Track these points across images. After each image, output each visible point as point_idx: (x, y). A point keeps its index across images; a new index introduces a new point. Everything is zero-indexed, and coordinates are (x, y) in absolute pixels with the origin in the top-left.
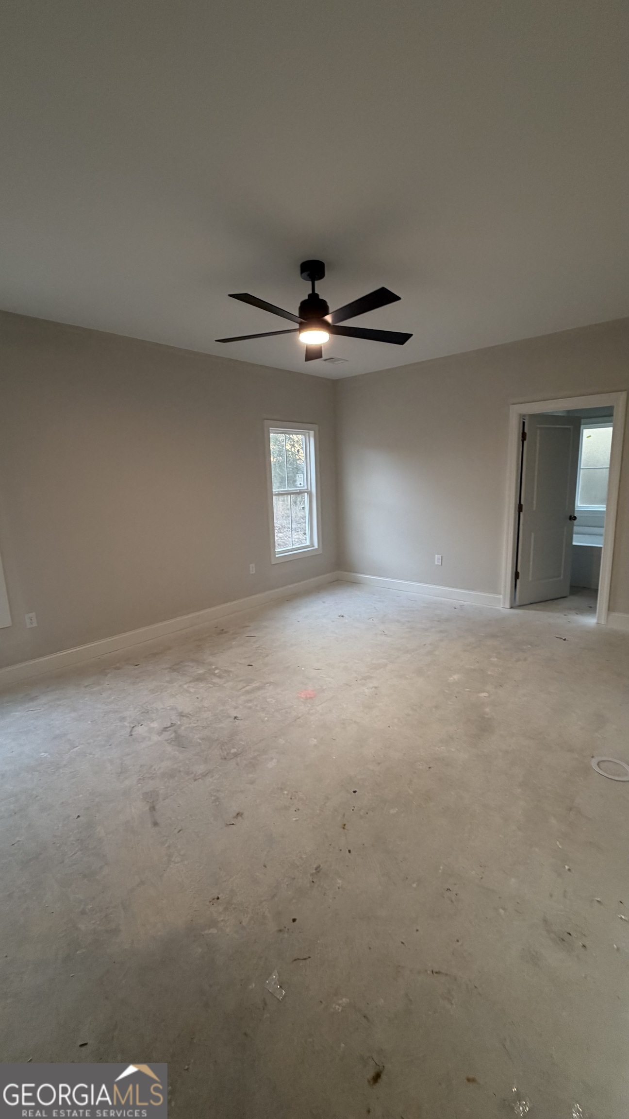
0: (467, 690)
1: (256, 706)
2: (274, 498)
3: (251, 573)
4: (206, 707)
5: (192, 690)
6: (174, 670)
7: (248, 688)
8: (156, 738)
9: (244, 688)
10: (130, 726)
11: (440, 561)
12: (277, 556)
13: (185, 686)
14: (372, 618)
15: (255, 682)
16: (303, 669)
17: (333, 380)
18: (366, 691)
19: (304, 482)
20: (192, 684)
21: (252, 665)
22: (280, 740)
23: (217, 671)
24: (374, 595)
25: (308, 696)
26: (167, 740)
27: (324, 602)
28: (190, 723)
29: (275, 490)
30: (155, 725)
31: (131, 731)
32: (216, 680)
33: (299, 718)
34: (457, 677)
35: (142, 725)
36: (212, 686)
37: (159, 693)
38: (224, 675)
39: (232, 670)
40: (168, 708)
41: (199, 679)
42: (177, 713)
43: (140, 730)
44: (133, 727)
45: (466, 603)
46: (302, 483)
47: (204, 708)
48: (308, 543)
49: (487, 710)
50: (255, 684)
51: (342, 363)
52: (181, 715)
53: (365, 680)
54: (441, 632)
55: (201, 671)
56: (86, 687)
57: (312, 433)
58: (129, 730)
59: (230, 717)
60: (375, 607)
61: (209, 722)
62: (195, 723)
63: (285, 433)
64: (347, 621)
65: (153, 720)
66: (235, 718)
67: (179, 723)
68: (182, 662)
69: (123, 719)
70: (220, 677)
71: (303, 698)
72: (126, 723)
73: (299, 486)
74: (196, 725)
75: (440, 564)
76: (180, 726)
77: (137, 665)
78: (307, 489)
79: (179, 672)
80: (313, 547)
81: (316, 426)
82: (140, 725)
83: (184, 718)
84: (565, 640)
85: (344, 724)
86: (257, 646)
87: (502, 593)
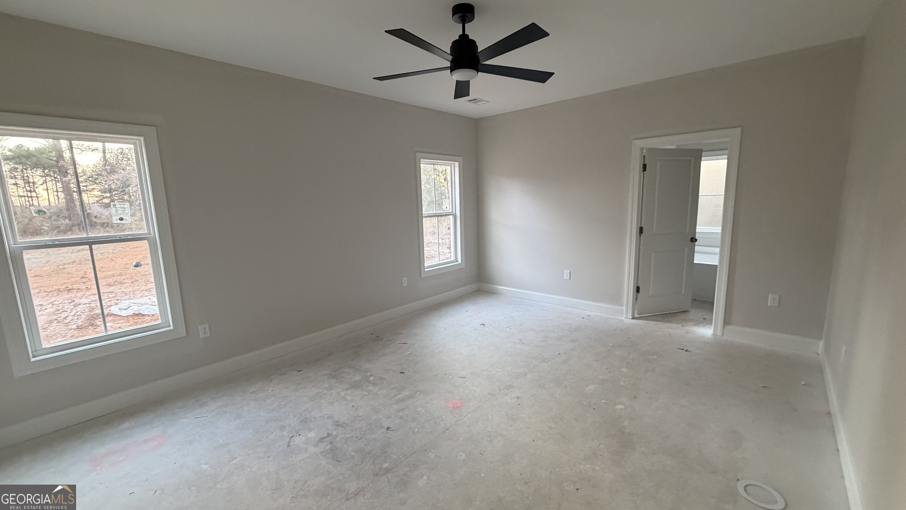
0: (604, 401)
1: (407, 415)
2: (424, 219)
3: (404, 285)
4: (361, 416)
5: (349, 398)
6: (334, 377)
7: (399, 397)
8: (312, 449)
9: (396, 396)
10: (288, 436)
11: (569, 275)
12: (426, 270)
13: (342, 394)
14: (510, 327)
15: (407, 390)
16: (450, 377)
17: (476, 120)
18: (509, 401)
19: (449, 206)
20: (349, 392)
21: (403, 373)
22: (430, 454)
23: (371, 379)
24: (510, 305)
25: (455, 406)
26: (323, 452)
27: (467, 311)
28: (345, 434)
29: (425, 213)
30: (312, 435)
31: (289, 442)
32: (370, 388)
33: (447, 429)
34: (592, 387)
35: (299, 435)
36: (366, 393)
37: (317, 400)
38: (378, 382)
39: (385, 377)
40: (326, 416)
41: (355, 386)
42: (333, 422)
43: (298, 440)
44: (292, 437)
45: (592, 313)
46: (448, 207)
47: (359, 417)
48: (453, 259)
49: (626, 424)
50: (406, 393)
51: (484, 103)
52: (337, 424)
53: (508, 389)
54: (573, 341)
55: (358, 378)
56: (252, 393)
57: (457, 164)
58: (287, 440)
59: (383, 427)
60: (512, 317)
61: (363, 433)
62: (349, 434)
63: (434, 165)
64: (488, 329)
65: (310, 430)
66: (388, 428)
67: (335, 433)
68: (340, 368)
69: (283, 428)
70: (374, 384)
71: (450, 407)
72: (285, 433)
73: (446, 209)
74: (351, 435)
75: (568, 278)
76: (336, 436)
77: (300, 371)
78: (452, 212)
79: (337, 379)
80: (457, 262)
81: (460, 159)
82: (298, 435)
83: (340, 428)
84: (686, 351)
85: (490, 437)
86: (409, 353)
87: (625, 303)
